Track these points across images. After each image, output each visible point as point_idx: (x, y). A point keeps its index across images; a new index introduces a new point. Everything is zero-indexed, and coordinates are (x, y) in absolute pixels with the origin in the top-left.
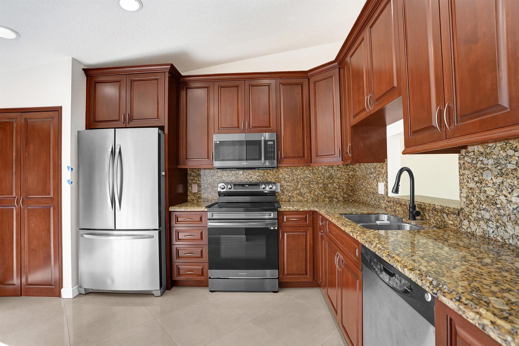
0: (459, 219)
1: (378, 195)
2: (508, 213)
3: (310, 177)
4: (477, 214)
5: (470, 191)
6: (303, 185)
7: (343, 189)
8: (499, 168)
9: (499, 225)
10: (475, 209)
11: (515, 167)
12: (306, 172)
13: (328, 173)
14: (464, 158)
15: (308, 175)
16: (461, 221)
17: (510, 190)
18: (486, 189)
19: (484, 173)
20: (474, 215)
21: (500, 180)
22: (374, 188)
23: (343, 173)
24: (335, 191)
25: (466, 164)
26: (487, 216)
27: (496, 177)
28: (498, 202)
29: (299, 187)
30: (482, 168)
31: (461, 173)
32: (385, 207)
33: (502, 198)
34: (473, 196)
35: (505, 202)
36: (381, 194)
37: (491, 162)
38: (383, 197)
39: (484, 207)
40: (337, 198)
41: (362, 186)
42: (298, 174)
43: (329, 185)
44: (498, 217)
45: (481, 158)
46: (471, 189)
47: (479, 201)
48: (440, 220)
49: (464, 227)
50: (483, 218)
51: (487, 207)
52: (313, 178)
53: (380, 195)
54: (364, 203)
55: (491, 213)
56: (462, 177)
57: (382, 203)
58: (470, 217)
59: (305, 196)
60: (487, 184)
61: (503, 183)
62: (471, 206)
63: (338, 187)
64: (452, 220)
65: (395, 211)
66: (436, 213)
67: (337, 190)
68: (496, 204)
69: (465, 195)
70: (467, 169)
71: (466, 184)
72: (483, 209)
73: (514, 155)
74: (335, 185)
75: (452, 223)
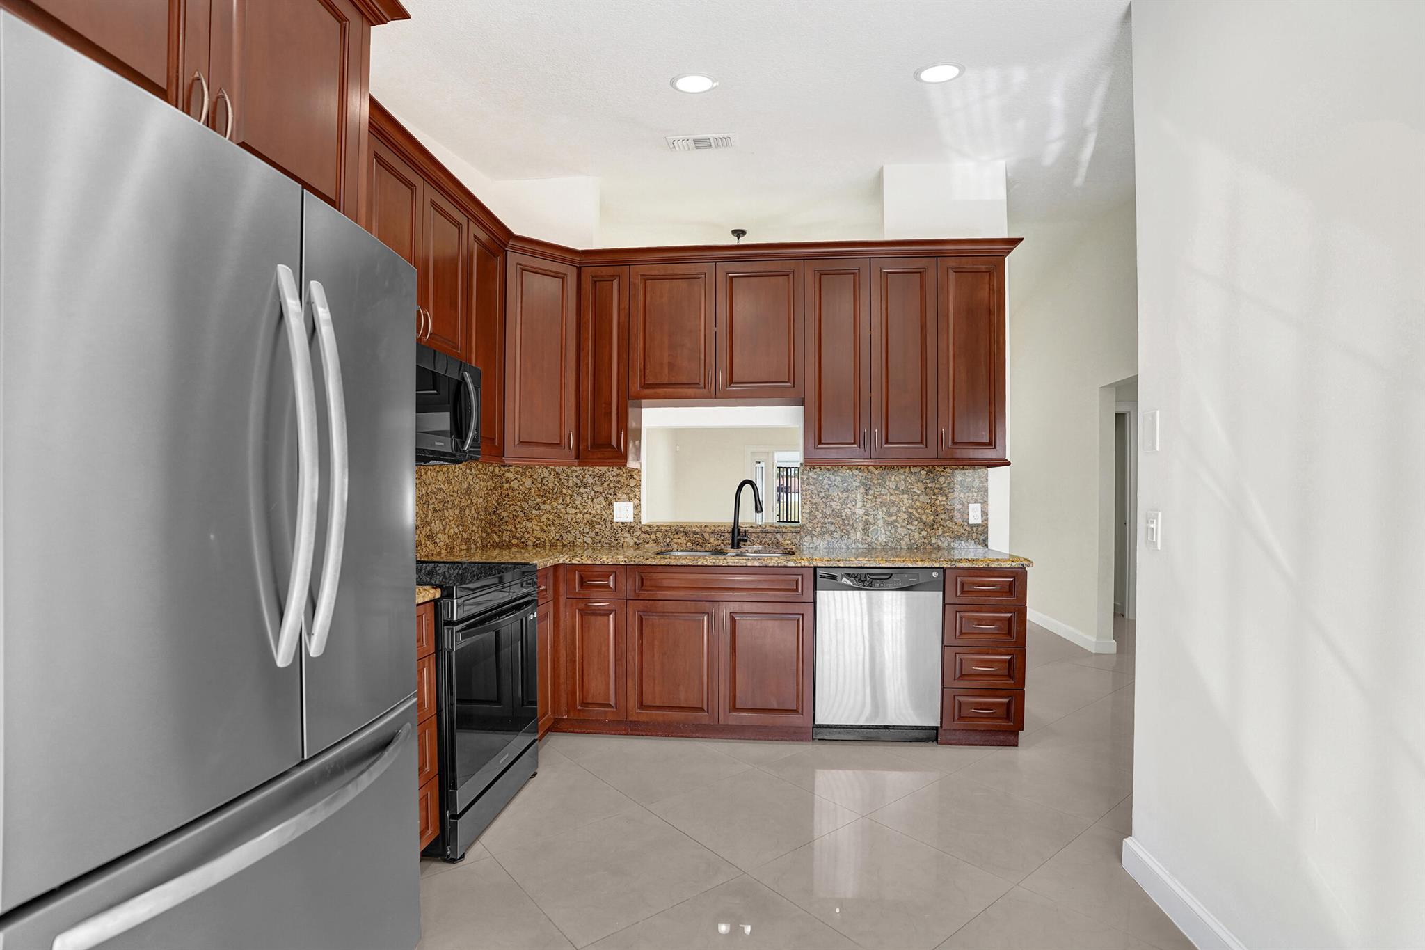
0: (798, 537)
1: (609, 525)
2: (851, 522)
3: (444, 489)
4: (822, 527)
5: (814, 506)
6: (435, 511)
7: (481, 520)
8: (845, 485)
9: (843, 534)
10: (820, 524)
11: (859, 484)
12: (439, 478)
13: (466, 482)
14: (808, 473)
15: (442, 486)
16: (801, 538)
17: (854, 503)
18: (831, 503)
19: (830, 489)
20: (818, 529)
21: (846, 495)
22: (593, 512)
23: (482, 483)
24: (474, 525)
25: (811, 480)
26: (832, 528)
27: (842, 492)
28: (844, 514)
29: (429, 517)
30: (829, 485)
31: (804, 489)
32: (635, 543)
33: (847, 510)
34: (818, 511)
35: (849, 513)
36: (622, 523)
37: (838, 479)
38: (630, 528)
39: (829, 520)
40: (475, 543)
41: (538, 512)
42: (428, 482)
43: (467, 511)
44: (842, 527)
45: (828, 475)
46: (815, 504)
47: (824, 516)
48: (770, 542)
49: (805, 543)
50: (827, 531)
51: (833, 521)
52: (448, 494)
53: (621, 525)
54: (548, 544)
55: (836, 525)
56: (804, 493)
57: (624, 538)
58: (813, 532)
59: (438, 541)
60: (833, 499)
61: (848, 498)
62: (816, 521)
63: (475, 515)
64: (789, 540)
65: (667, 545)
66: (763, 535)
67: (475, 522)
68: (842, 516)
69: (808, 511)
70: (811, 484)
71: (810, 499)
72: (829, 523)
73: (859, 475)
74: (473, 512)
75: (789, 542)
